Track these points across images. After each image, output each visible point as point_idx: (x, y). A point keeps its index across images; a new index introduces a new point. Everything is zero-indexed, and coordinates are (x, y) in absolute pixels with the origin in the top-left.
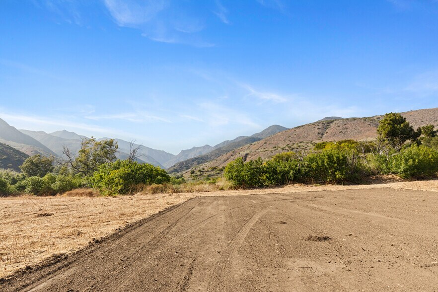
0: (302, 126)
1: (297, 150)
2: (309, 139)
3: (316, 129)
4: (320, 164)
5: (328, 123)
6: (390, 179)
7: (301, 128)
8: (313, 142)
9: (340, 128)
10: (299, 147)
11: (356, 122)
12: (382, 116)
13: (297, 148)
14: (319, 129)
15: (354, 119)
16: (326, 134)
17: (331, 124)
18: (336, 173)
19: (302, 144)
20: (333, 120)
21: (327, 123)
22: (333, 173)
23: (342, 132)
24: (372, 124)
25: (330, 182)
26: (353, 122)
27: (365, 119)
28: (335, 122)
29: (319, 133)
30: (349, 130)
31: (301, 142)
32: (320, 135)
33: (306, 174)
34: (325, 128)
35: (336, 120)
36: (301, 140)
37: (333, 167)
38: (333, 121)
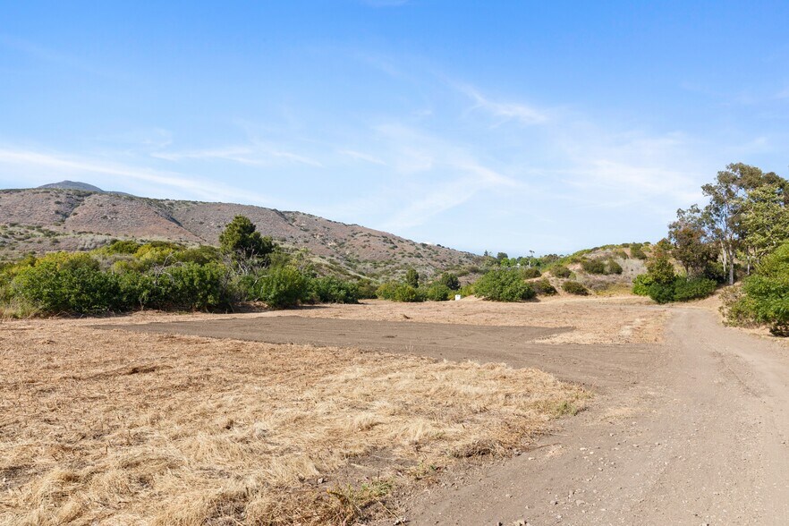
0: (18, 191)
1: (7, 240)
2: (33, 221)
3: (52, 202)
4: (187, 283)
5: (79, 196)
6: (258, 307)
7: (16, 194)
8: (44, 228)
9: (104, 209)
10: (11, 233)
11: (133, 203)
12: (176, 202)
13: (6, 237)
14: (58, 203)
15: (131, 198)
16: (73, 217)
17: (86, 199)
18: (209, 297)
19: (16, 229)
20: (90, 191)
21: (76, 195)
22: (205, 297)
23: (106, 217)
24: (161, 213)
25: (198, 310)
26: (129, 203)
27: (150, 202)
28: (93, 196)
29: (57, 212)
30: (119, 216)
31: (13, 225)
32: (60, 217)
33: (166, 297)
34: (72, 205)
35: (95, 193)
36: (15, 220)
37: (206, 288)
38: (89, 194)
